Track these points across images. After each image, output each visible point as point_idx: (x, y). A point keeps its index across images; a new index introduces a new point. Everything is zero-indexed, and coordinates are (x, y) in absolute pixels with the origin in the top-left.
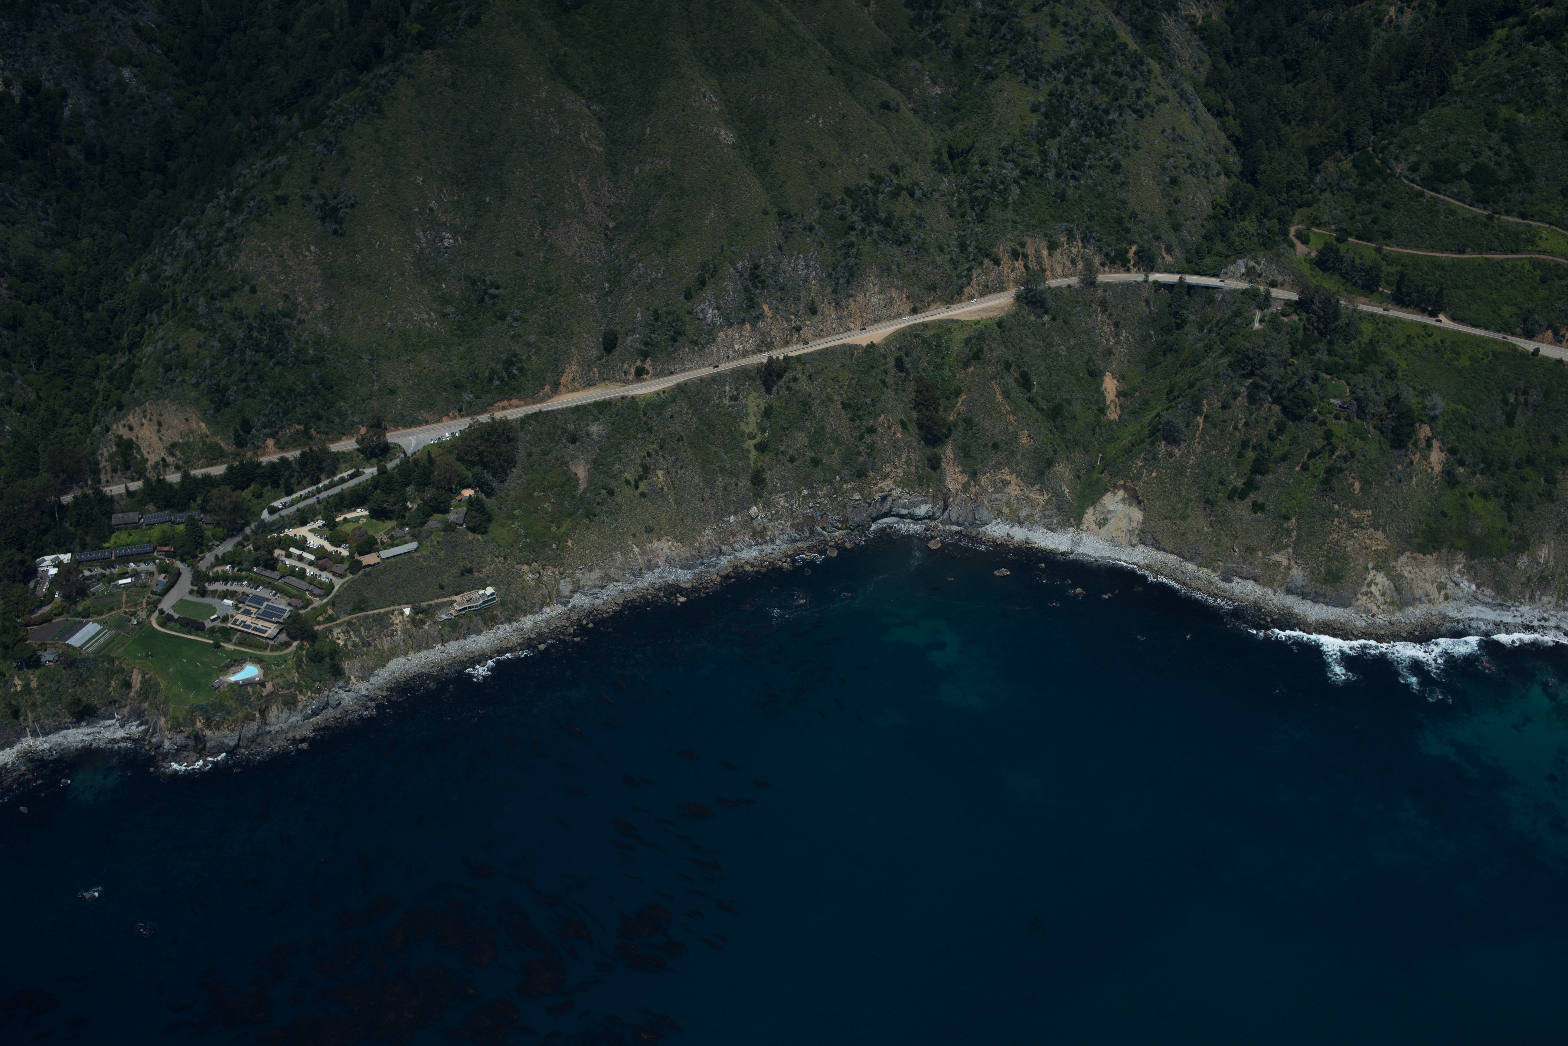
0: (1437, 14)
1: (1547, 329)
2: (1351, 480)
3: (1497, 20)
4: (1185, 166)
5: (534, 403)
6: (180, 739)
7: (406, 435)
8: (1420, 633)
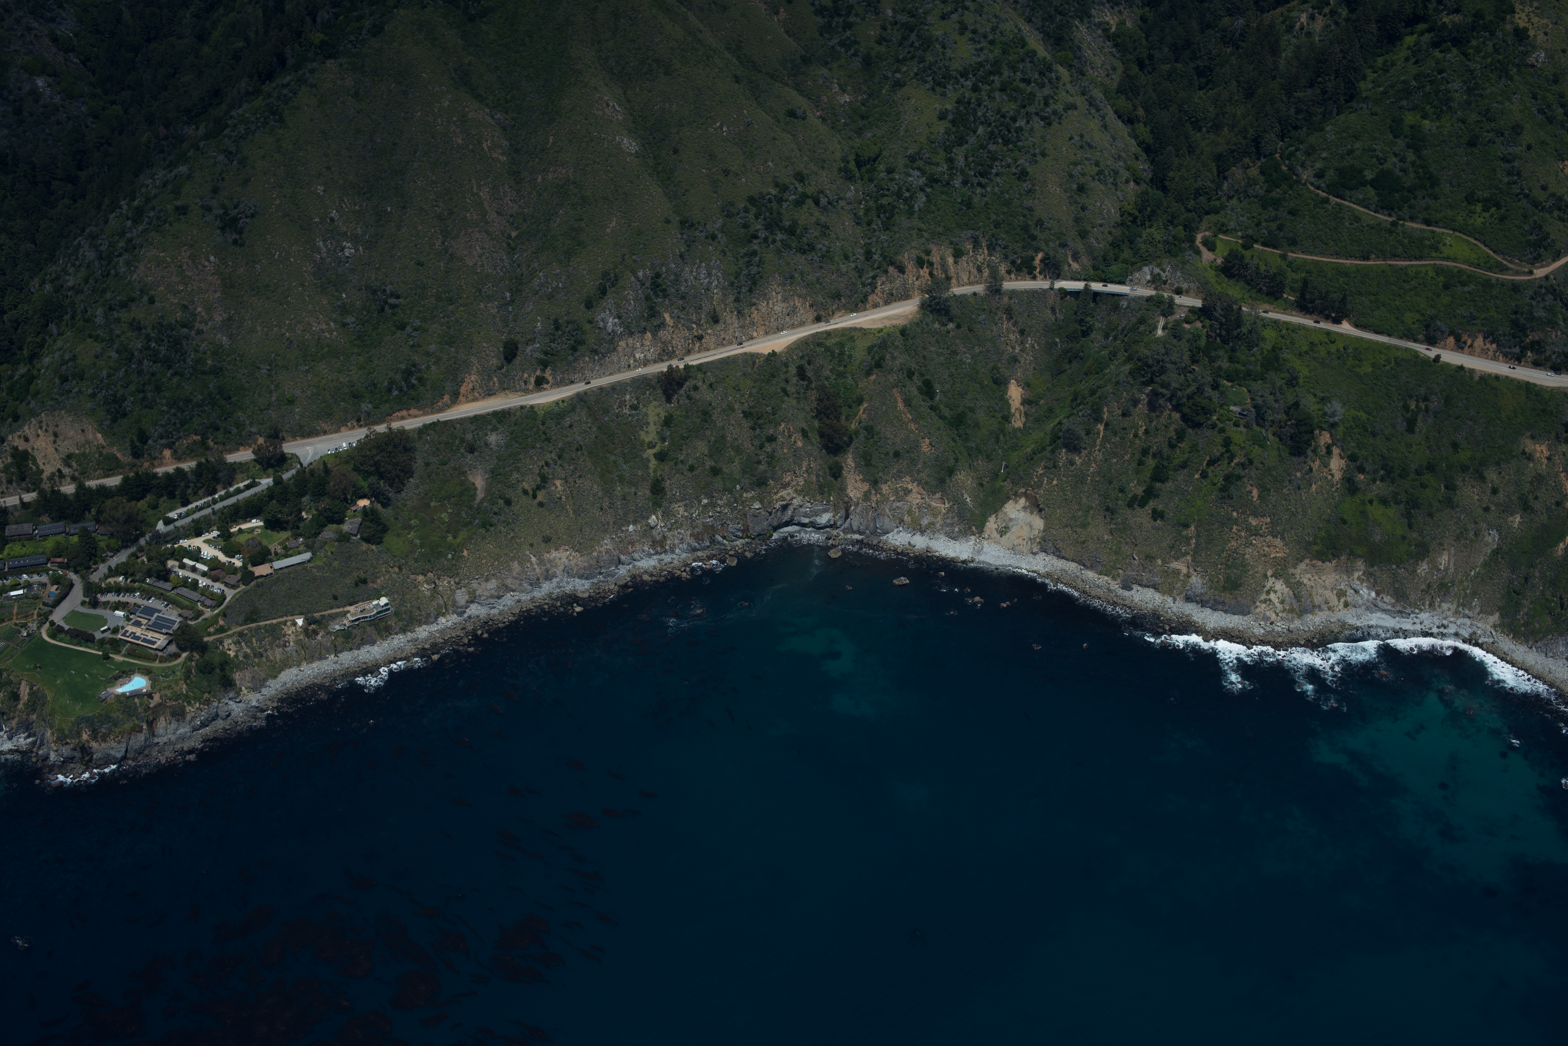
0: (1347, 20)
1: (1449, 335)
2: (1249, 488)
3: (1407, 26)
4: (1093, 173)
5: (432, 413)
6: (66, 751)
7: (303, 445)
8: (1319, 641)
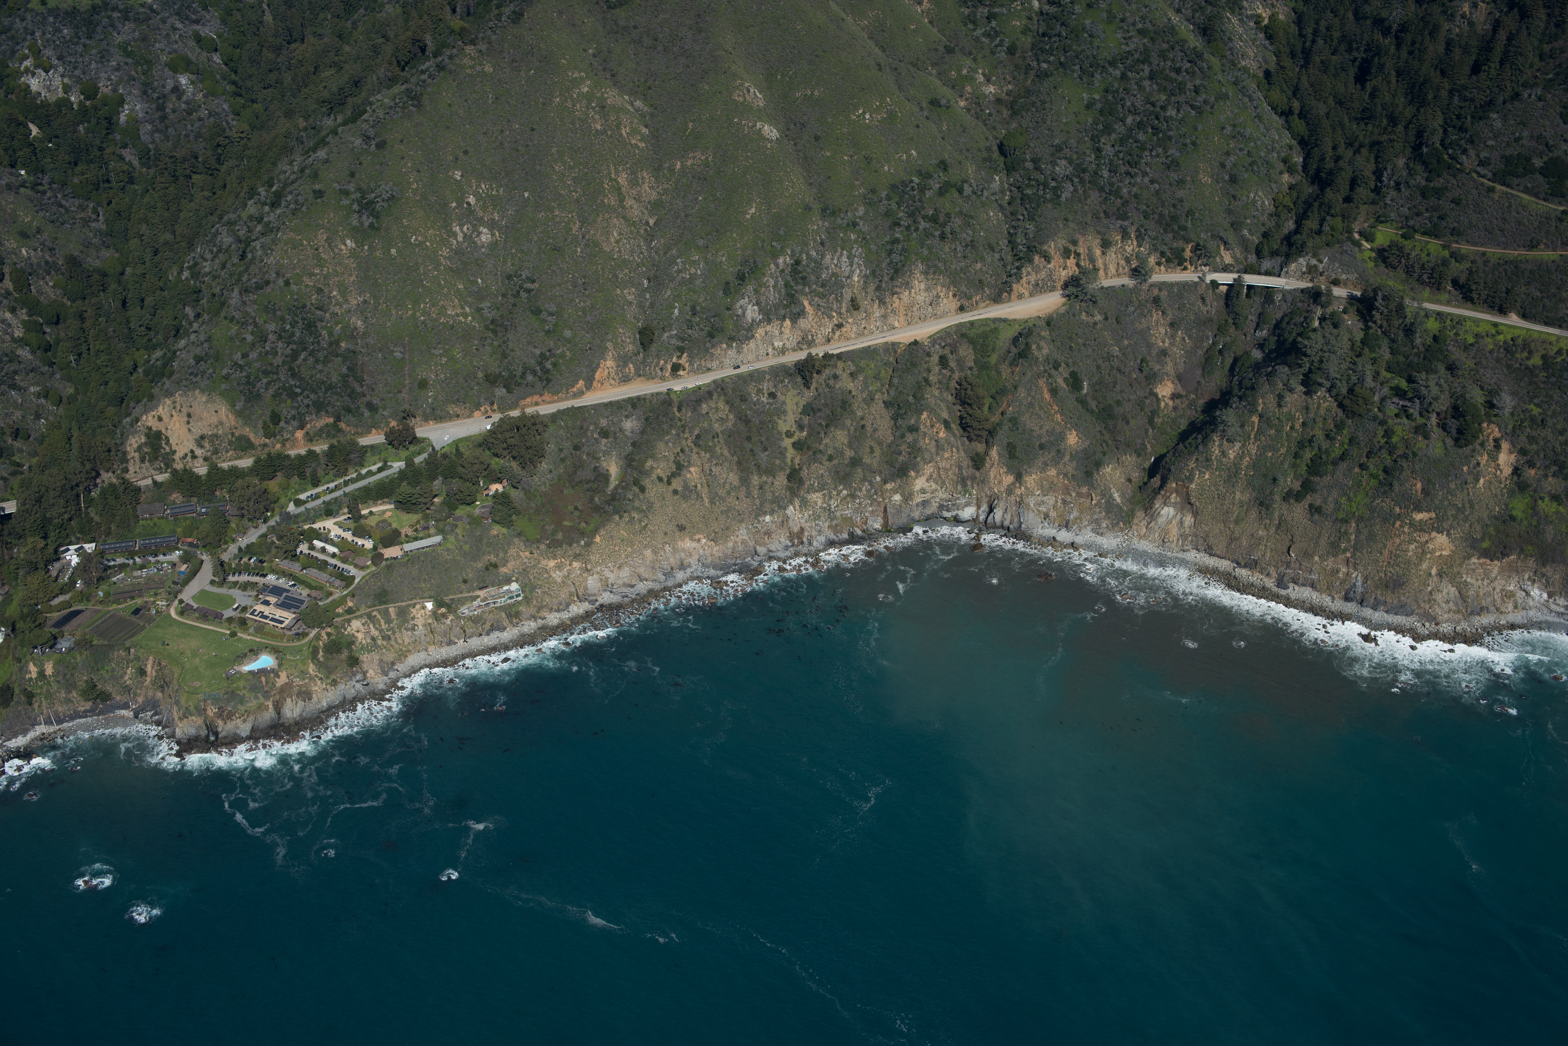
2: (1412, 481)
4: (1246, 164)
5: (567, 399)
6: (192, 729)
7: (436, 429)
